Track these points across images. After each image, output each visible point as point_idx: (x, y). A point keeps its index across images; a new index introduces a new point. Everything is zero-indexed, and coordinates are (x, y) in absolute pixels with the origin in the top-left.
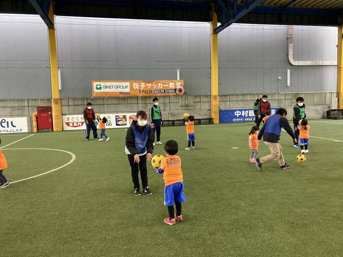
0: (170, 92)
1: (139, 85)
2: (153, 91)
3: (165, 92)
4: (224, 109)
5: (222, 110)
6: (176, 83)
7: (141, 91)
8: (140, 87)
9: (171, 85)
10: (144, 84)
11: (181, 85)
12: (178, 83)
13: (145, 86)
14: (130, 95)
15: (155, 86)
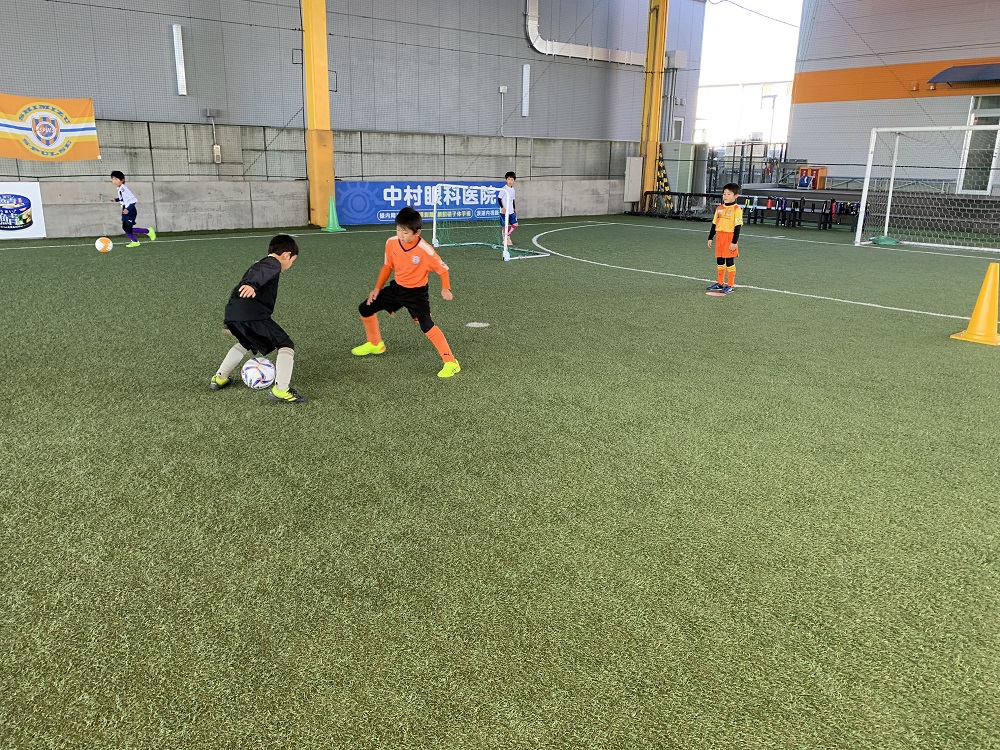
4: (348, 179)
5: (345, 182)
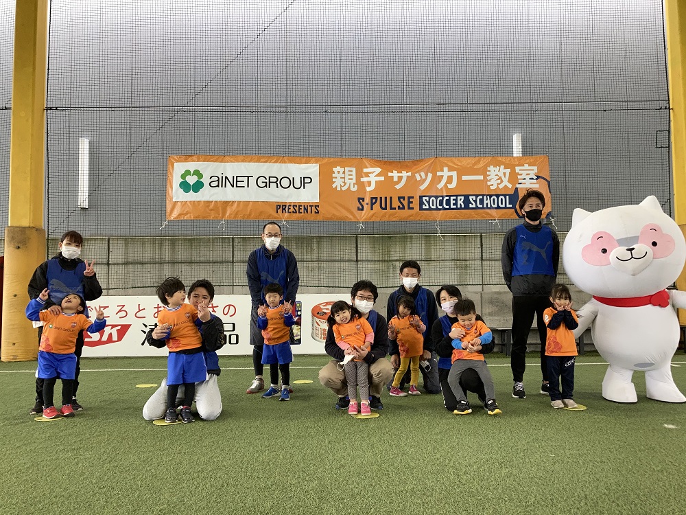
0: (491, 208)
1: (360, 174)
2: (416, 202)
3: (467, 207)
6: (518, 169)
7: (367, 200)
8: (361, 185)
9: (497, 178)
10: (378, 170)
11: (538, 177)
12: (526, 166)
13: (382, 178)
14: (320, 217)
15: (424, 181)
